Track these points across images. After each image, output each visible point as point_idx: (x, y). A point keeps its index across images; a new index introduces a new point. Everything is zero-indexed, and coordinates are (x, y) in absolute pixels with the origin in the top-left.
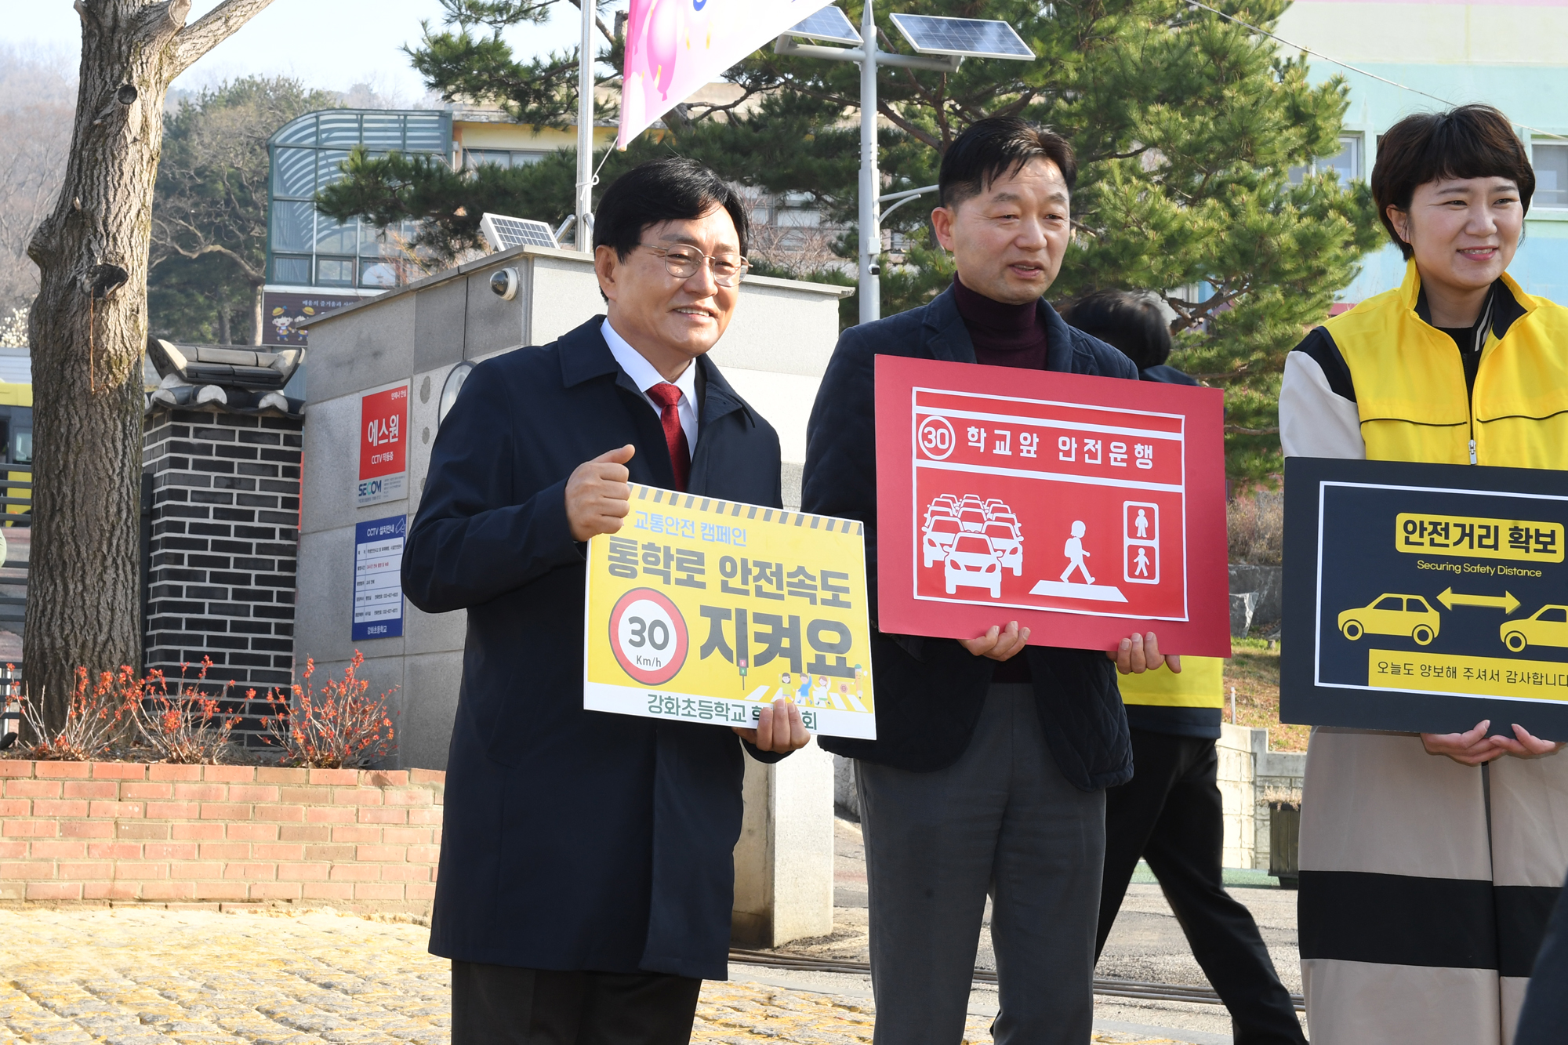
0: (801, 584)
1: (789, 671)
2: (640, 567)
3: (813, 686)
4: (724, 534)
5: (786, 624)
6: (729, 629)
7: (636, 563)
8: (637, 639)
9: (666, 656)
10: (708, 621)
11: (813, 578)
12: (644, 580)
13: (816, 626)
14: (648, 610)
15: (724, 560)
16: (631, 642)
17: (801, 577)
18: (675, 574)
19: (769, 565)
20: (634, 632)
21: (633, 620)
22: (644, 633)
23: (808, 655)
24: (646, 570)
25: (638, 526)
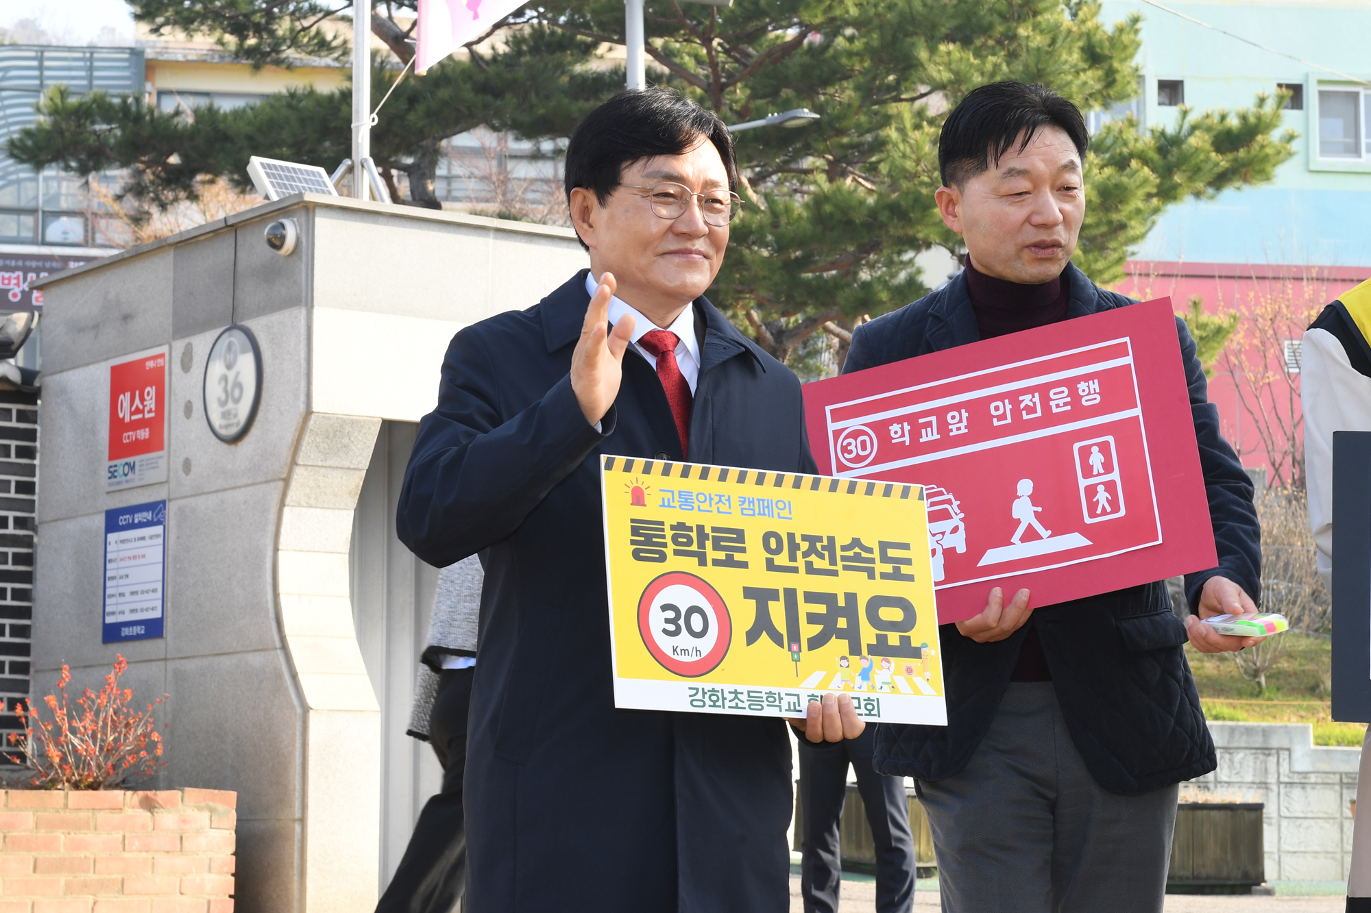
0: (857, 557)
1: (847, 653)
2: (669, 550)
3: (874, 668)
4: (766, 508)
5: (841, 602)
6: (777, 611)
7: (664, 545)
8: (672, 627)
9: (707, 644)
10: (752, 604)
11: (870, 550)
12: (675, 563)
13: (876, 603)
14: (684, 597)
15: (767, 536)
16: (665, 631)
17: (857, 550)
18: (711, 554)
19: (820, 539)
20: (667, 621)
21: (665, 608)
22: (678, 620)
23: (868, 635)
24: (677, 553)
25: (665, 504)
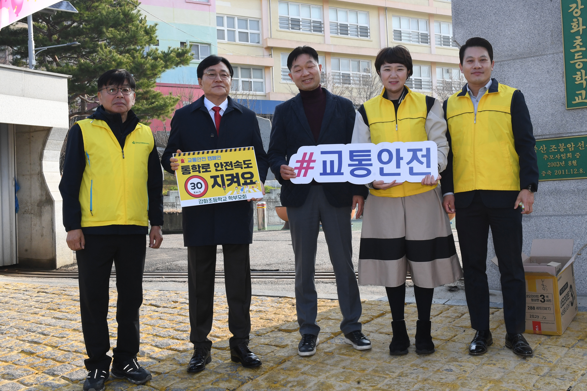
0: (238, 165)
1: (237, 186)
2: (191, 171)
3: (244, 188)
4: (214, 158)
5: (235, 175)
6: (219, 180)
7: (190, 170)
8: (193, 188)
9: (202, 190)
10: (213, 179)
11: (241, 163)
12: (193, 174)
13: (243, 174)
14: (195, 180)
15: (215, 164)
16: (192, 189)
17: (238, 163)
18: (201, 170)
19: (228, 162)
20: (192, 186)
21: (191, 184)
22: (194, 186)
23: (242, 181)
24: (193, 171)
25: (189, 162)
